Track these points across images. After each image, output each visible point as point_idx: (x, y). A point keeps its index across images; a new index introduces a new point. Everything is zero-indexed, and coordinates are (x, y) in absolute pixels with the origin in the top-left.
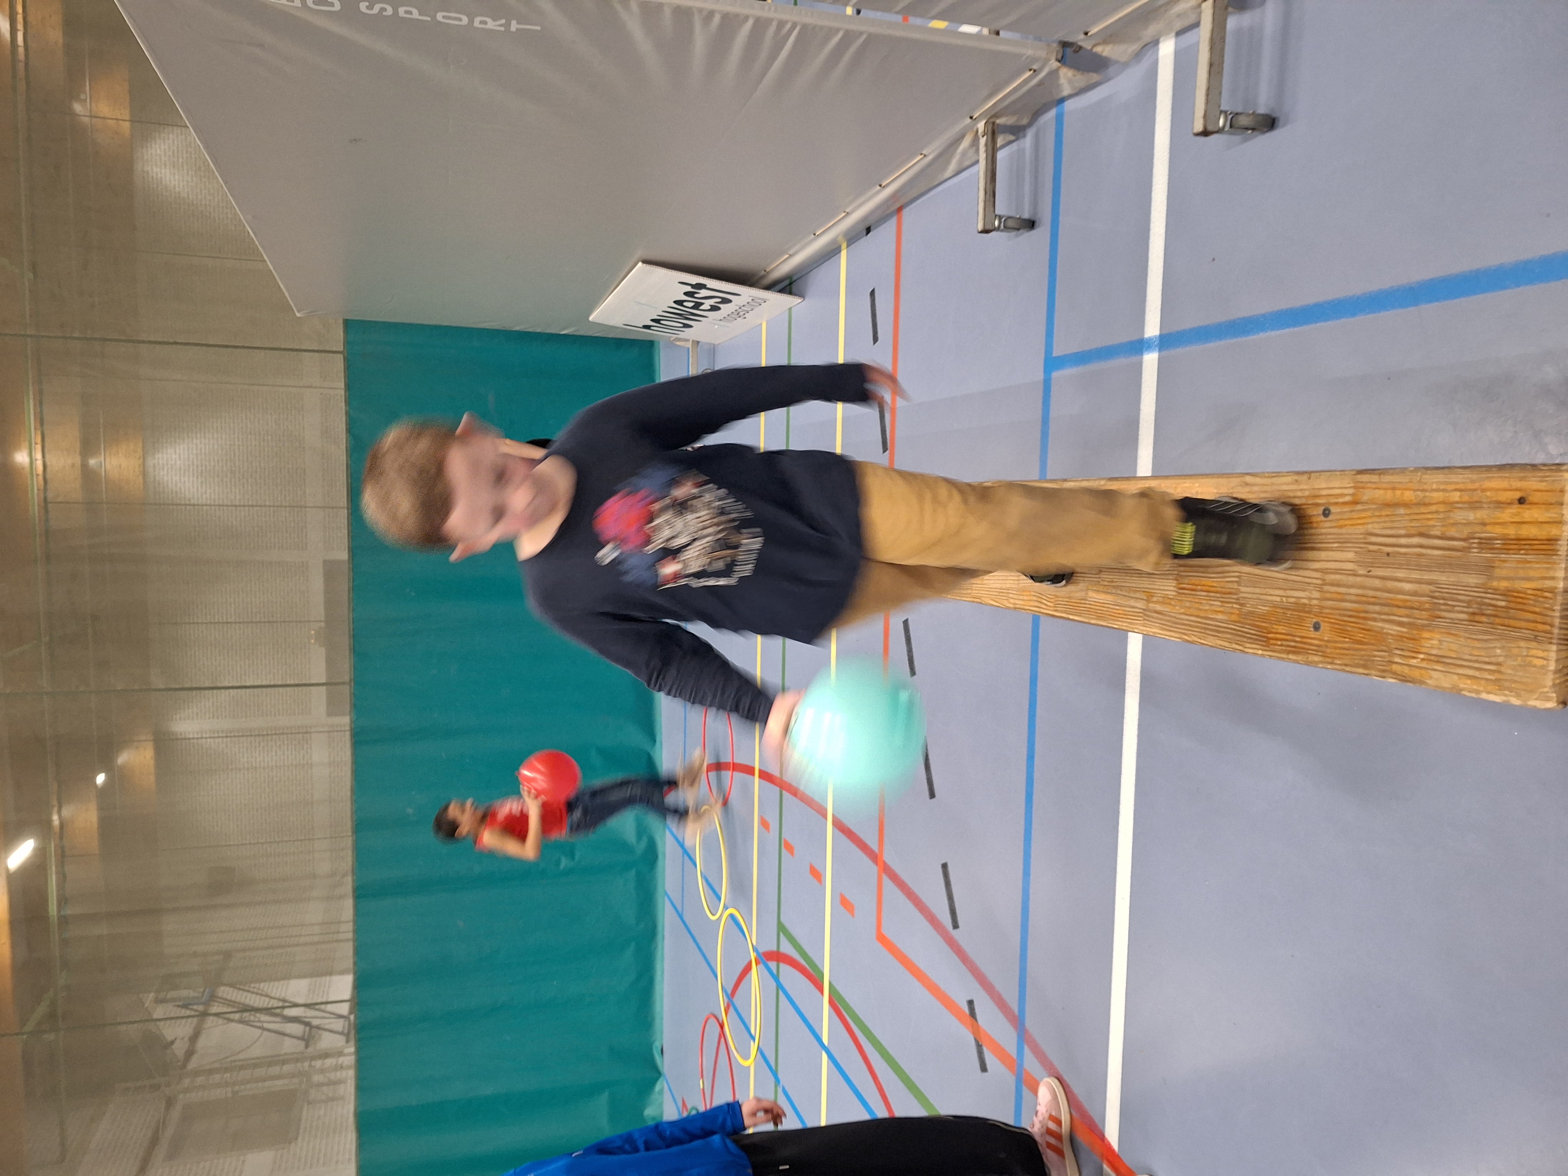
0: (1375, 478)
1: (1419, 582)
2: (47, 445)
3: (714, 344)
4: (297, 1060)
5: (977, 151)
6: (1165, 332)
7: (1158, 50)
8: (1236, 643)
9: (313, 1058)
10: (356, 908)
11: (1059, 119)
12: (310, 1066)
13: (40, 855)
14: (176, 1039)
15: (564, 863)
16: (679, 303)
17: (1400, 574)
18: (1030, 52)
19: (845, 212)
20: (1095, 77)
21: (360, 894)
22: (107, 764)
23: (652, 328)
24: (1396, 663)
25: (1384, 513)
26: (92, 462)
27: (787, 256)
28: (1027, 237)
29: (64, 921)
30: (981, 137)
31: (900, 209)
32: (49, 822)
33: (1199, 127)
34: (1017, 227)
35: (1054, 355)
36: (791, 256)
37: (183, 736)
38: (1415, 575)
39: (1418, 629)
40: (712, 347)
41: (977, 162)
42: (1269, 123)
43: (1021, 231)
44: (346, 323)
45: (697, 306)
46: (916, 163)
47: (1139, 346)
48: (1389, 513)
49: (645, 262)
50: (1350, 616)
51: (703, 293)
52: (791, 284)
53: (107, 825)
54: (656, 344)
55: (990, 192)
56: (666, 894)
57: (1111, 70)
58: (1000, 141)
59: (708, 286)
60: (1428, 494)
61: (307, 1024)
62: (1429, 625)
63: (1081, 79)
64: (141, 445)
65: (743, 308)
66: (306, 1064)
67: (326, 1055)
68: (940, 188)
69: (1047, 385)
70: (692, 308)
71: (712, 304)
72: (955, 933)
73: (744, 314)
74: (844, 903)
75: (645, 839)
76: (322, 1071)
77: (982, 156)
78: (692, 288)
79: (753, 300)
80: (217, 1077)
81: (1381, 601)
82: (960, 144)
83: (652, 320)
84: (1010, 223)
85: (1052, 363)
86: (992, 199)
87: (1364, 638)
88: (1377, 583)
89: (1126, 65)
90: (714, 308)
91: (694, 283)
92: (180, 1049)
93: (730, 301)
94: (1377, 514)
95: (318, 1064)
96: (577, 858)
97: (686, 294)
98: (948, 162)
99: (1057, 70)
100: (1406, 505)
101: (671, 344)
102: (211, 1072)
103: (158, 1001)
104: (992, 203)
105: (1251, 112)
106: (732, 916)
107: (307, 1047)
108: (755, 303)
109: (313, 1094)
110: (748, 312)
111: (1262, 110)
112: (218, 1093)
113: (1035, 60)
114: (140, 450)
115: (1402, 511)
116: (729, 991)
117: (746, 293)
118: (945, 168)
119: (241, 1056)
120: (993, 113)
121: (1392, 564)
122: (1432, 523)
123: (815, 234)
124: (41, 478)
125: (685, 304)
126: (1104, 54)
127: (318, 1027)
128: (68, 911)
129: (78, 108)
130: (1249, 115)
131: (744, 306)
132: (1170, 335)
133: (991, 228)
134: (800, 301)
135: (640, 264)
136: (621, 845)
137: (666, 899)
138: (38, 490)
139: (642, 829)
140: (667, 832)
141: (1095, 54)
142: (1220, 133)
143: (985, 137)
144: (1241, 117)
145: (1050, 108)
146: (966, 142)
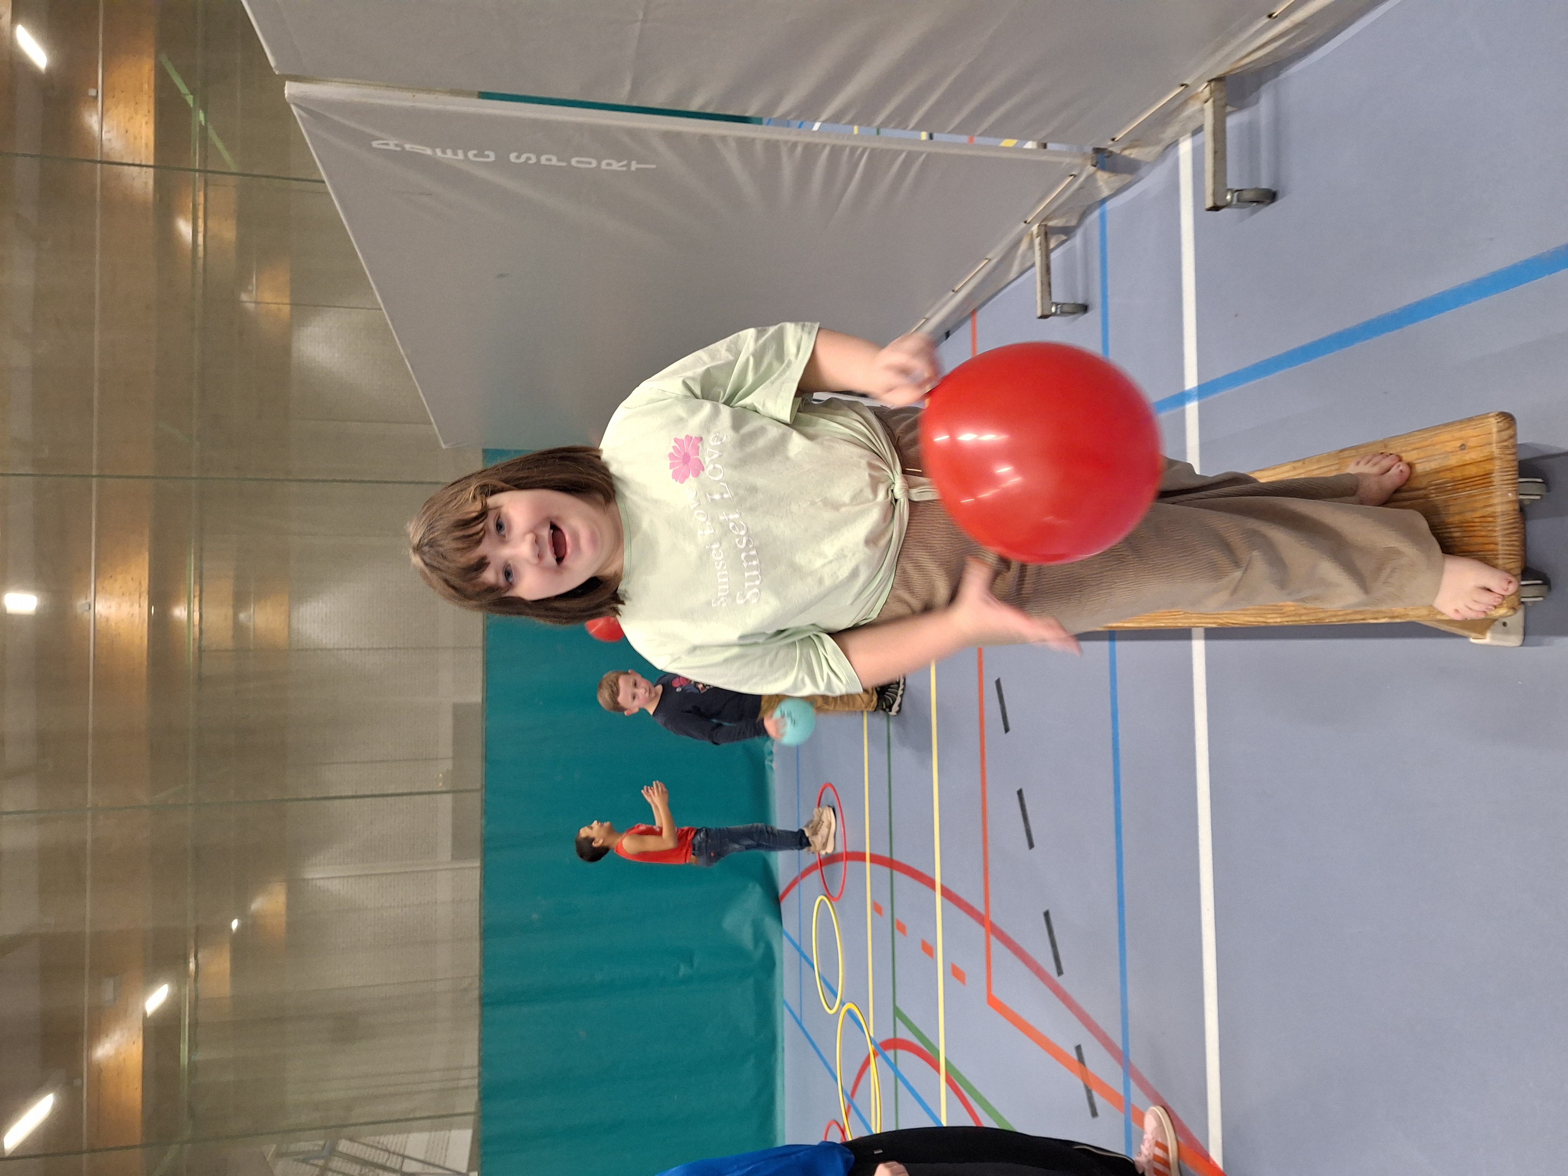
2: (204, 598)
5: (1034, 251)
6: (1203, 382)
7: (1178, 150)
10: (482, 1015)
11: (1103, 217)
13: (175, 1000)
15: (683, 970)
18: (1068, 160)
20: (1129, 178)
21: (486, 1002)
26: (242, 616)
28: (1083, 319)
30: (1036, 240)
31: (974, 312)
32: (186, 968)
33: (1210, 202)
34: (1072, 311)
41: (1034, 263)
42: (1270, 197)
43: (1077, 315)
44: (485, 452)
46: (982, 268)
47: (1181, 398)
55: (1046, 286)
56: (785, 1002)
57: (1142, 170)
58: (1053, 241)
63: (1117, 181)
64: (287, 599)
72: (1060, 980)
74: (956, 973)
75: (762, 945)
77: (1038, 258)
82: (1019, 248)
84: (1066, 309)
86: (1048, 290)
89: (1153, 165)
96: (696, 964)
98: (1011, 266)
99: (1095, 173)
104: (1048, 294)
105: (1255, 188)
106: (849, 1011)
111: (1264, 186)
113: (1073, 167)
114: (286, 604)
116: (849, 1093)
118: (1008, 271)
120: (1044, 216)
124: (197, 629)
126: (1132, 156)
128: (198, 1057)
129: (244, 297)
130: (1252, 190)
132: (1206, 385)
133: (1050, 314)
136: (738, 952)
137: (785, 1008)
138: (194, 639)
139: (759, 935)
140: (784, 937)
141: (1125, 157)
142: (1229, 207)
143: (1039, 238)
144: (1244, 193)
145: (1095, 209)
146: (1024, 246)
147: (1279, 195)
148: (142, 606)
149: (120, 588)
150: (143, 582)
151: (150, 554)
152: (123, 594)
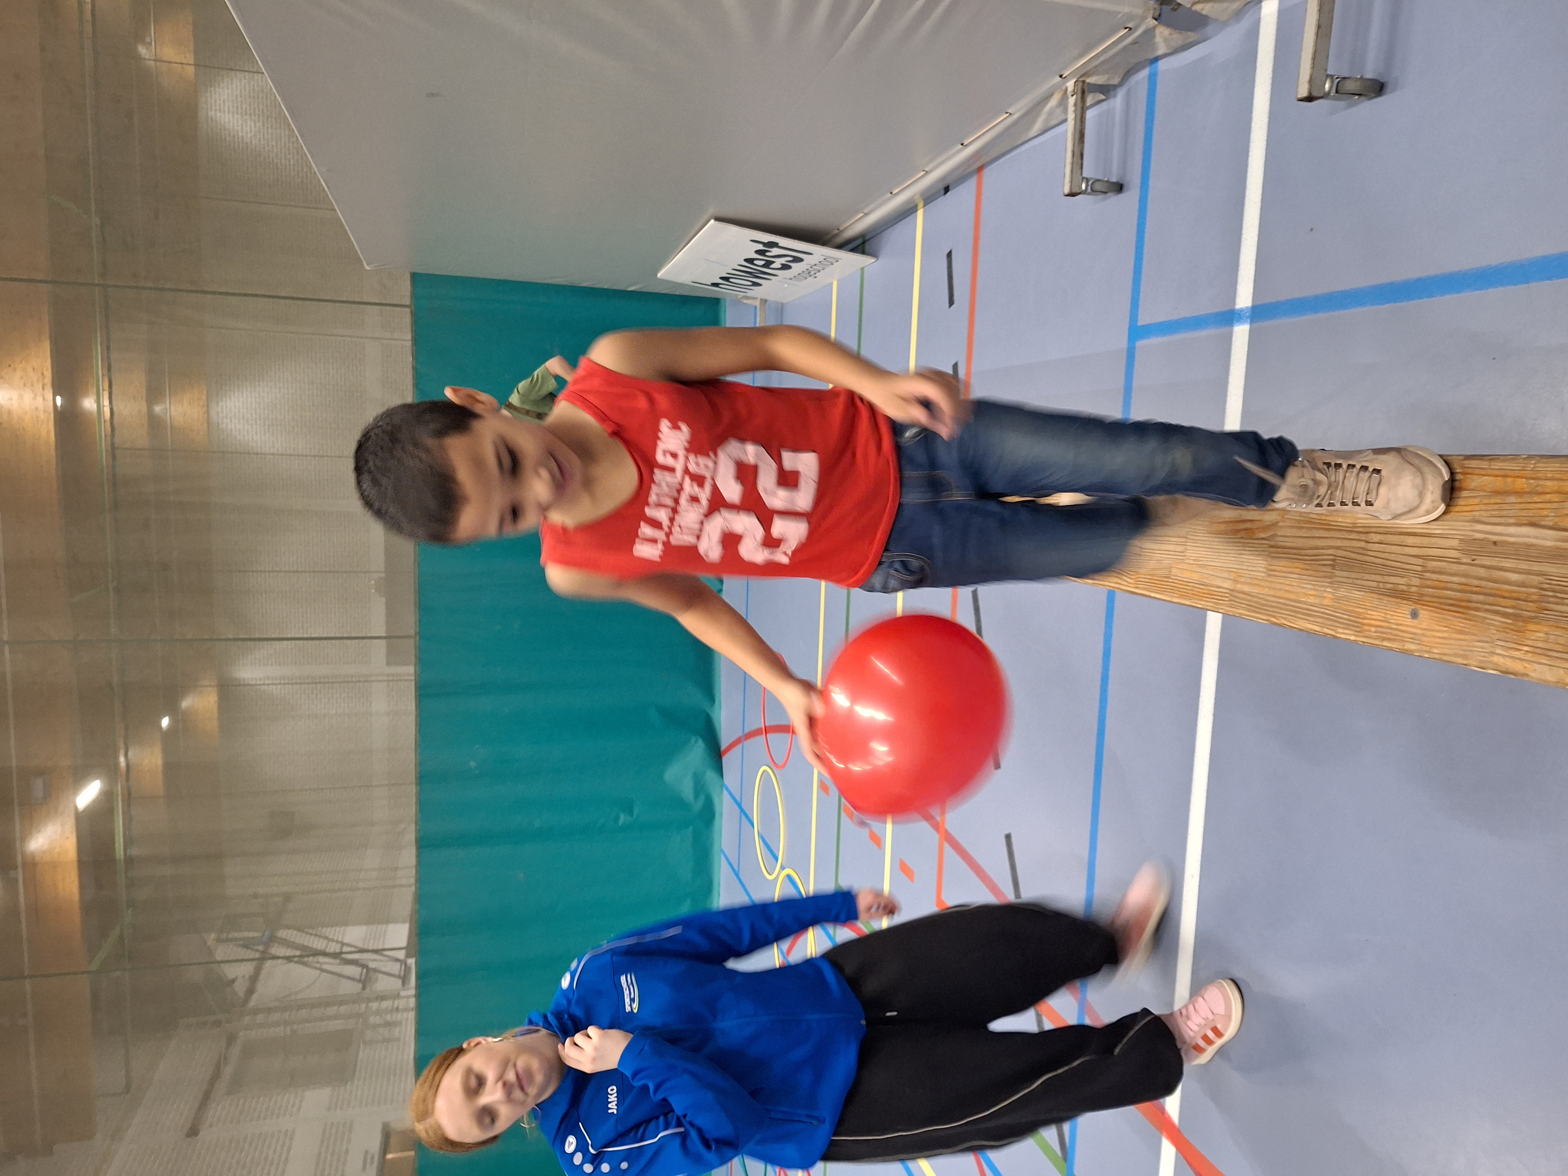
0: (1484, 464)
1: (1529, 573)
2: (114, 391)
3: (782, 304)
4: (354, 1002)
5: (1065, 110)
6: (1259, 302)
7: (1260, 8)
8: (1327, 628)
9: (369, 1000)
10: (419, 856)
11: (1152, 79)
12: (367, 1007)
13: (107, 796)
14: (237, 977)
15: (623, 819)
16: (750, 261)
17: (1507, 564)
18: (1127, 10)
19: (924, 171)
20: (1192, 36)
21: (423, 844)
22: (172, 709)
23: (721, 286)
24: (1498, 654)
25: (1492, 501)
26: (158, 409)
27: (862, 214)
28: (1114, 200)
29: (129, 861)
30: (1070, 96)
31: (980, 169)
32: (117, 765)
33: (1303, 92)
34: (1103, 190)
35: (1140, 323)
36: (866, 214)
37: (246, 682)
38: (1524, 566)
39: (1523, 621)
40: (780, 306)
41: (1066, 120)
42: (1378, 88)
43: (1109, 194)
44: (414, 276)
45: (768, 264)
46: (1001, 122)
47: (1230, 317)
48: (1498, 501)
49: (718, 219)
50: (1451, 605)
51: (775, 251)
52: (864, 243)
53: (171, 769)
54: (722, 302)
55: (1077, 153)
56: (722, 851)
57: (1209, 29)
58: (1089, 100)
59: (780, 245)
60: (1541, 482)
61: (364, 966)
62: (1536, 617)
63: (1178, 39)
64: (205, 392)
65: (815, 267)
66: (363, 1006)
67: (382, 998)
68: (1023, 148)
69: (1131, 354)
70: (763, 266)
71: (784, 262)
73: (815, 274)
74: (904, 869)
75: (702, 798)
76: (378, 1012)
77: (1071, 116)
78: (764, 246)
79: (824, 259)
80: (275, 1017)
81: (1484, 590)
82: (1046, 104)
83: (722, 278)
84: (1098, 186)
85: (1137, 332)
86: (1080, 162)
87: (1465, 627)
88: (1482, 572)
89: (1225, 24)
90: (785, 267)
91: (766, 241)
92: (240, 988)
93: (801, 260)
94: (1486, 501)
95: (374, 1005)
96: (635, 812)
97: (757, 252)
98: (1034, 121)
99: (1155, 27)
100: (1516, 493)
101: (737, 302)
102: (269, 1010)
103: (219, 940)
104: (1079, 167)
105: (1359, 77)
106: (789, 877)
107: (364, 988)
108: (828, 262)
109: (369, 1034)
110: (819, 271)
111: (1369, 75)
112: (279, 1031)
113: (1130, 17)
114: (204, 398)
115: (1513, 499)
116: (785, 950)
117: (819, 252)
118: (1029, 127)
119: (300, 996)
120: (1083, 72)
121: (1501, 553)
122: (1545, 513)
123: (891, 193)
124: (108, 424)
125: (755, 262)
126: (1204, 12)
127: (375, 970)
128: (134, 851)
129: (142, 50)
130: (1356, 79)
131: (815, 265)
132: (1263, 306)
133: (1079, 192)
134: (873, 260)
135: (712, 221)
136: (679, 803)
137: (722, 856)
138: (106, 436)
139: (700, 787)
140: (725, 791)
141: (1196, 12)
142: (1326, 98)
143: (1075, 97)
144: (1348, 82)
145: (1143, 68)
146: (1053, 102)
147: (1389, 88)
148: (46, 398)
149: (21, 378)
150: (45, 373)
151: (51, 344)
152: (24, 385)
